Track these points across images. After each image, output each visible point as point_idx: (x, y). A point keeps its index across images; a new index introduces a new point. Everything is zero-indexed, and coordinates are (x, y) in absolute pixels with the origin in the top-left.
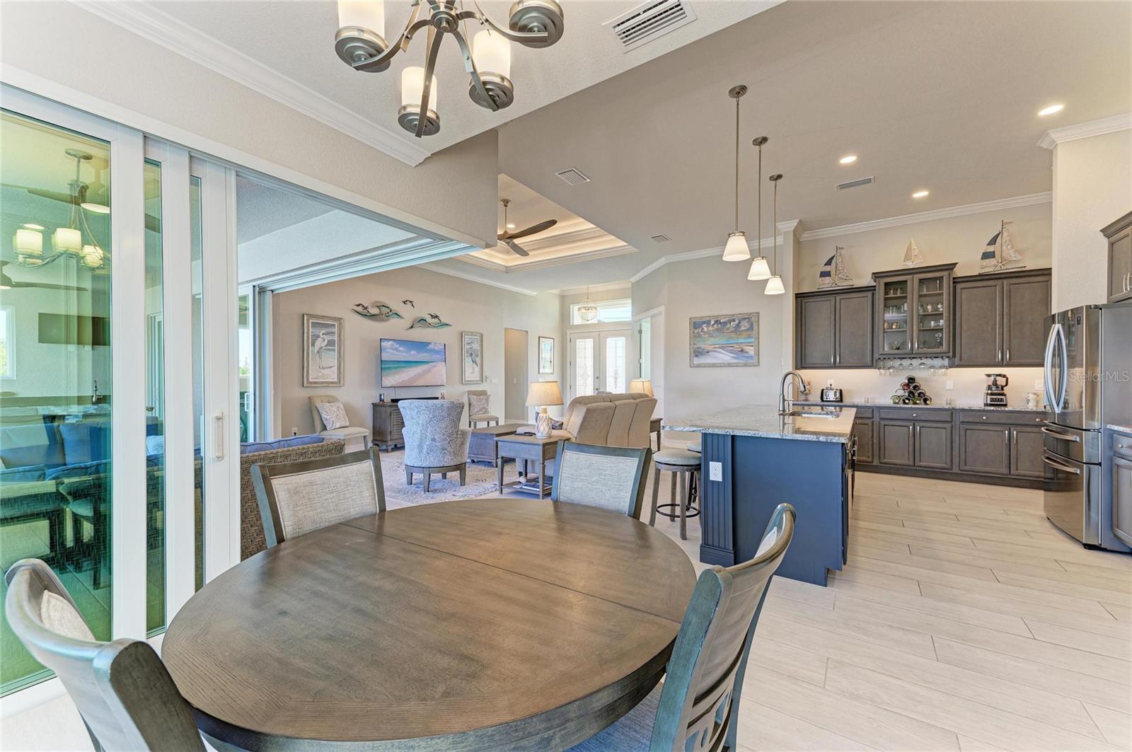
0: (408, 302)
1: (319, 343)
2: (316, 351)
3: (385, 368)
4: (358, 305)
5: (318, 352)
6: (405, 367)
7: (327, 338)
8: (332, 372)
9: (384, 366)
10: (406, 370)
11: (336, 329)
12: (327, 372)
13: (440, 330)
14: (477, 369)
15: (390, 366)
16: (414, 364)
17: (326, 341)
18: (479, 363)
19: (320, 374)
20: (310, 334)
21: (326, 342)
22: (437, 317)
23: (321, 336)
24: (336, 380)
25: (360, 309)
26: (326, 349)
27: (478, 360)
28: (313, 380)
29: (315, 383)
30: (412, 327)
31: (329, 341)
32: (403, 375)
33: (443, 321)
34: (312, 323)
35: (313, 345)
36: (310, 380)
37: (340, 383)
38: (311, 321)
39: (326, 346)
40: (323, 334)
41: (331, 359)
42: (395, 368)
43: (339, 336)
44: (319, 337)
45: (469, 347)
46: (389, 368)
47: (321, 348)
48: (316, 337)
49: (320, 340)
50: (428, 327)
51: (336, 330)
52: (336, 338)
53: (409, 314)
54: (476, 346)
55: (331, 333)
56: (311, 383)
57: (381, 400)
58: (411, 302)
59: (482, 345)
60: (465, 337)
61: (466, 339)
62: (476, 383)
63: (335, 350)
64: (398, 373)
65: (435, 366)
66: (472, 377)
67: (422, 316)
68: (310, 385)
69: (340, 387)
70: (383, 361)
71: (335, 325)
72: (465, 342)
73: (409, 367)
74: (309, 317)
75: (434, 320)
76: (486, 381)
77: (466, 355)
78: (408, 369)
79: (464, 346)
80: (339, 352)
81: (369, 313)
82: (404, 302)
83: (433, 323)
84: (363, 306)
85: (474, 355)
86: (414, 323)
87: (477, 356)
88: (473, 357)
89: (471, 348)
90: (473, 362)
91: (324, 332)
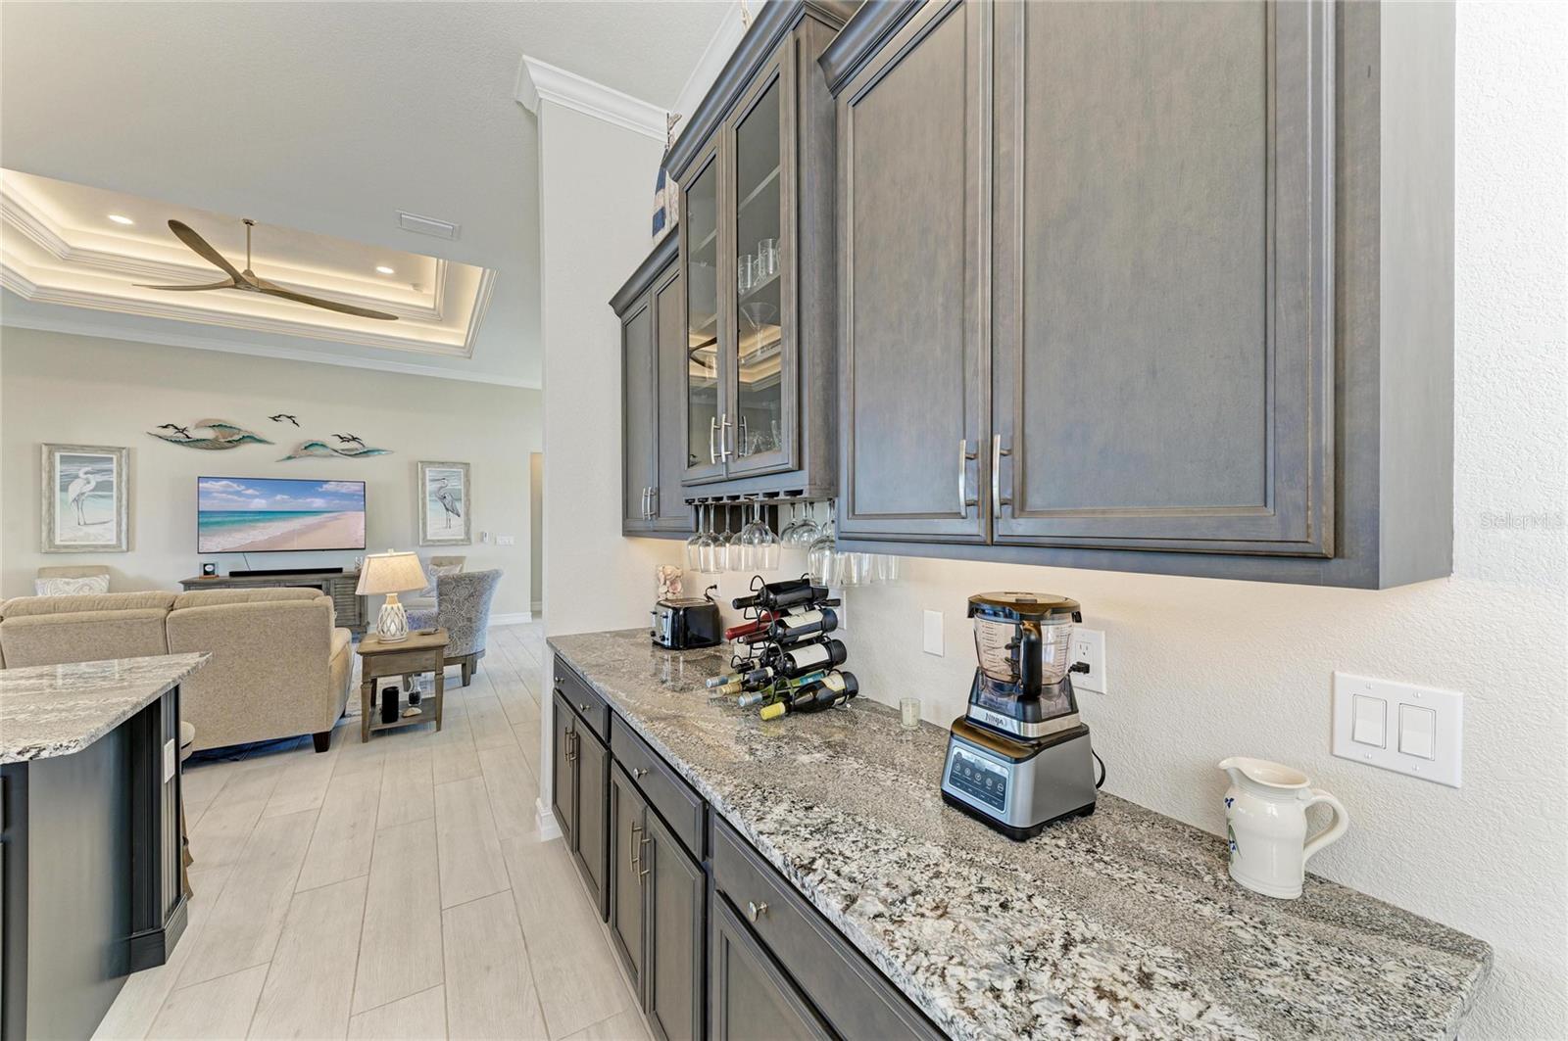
0: (281, 418)
1: (75, 488)
2: (71, 500)
3: (206, 523)
4: (166, 427)
5: (76, 501)
6: (258, 520)
7: (94, 480)
8: (105, 529)
9: (206, 520)
10: (261, 524)
12: (92, 530)
13: (359, 460)
14: (458, 522)
16: (279, 516)
18: (462, 512)
19: (81, 534)
20: (58, 474)
21: (93, 484)
22: (354, 439)
23: (81, 475)
24: (114, 542)
25: (170, 432)
26: (89, 496)
27: (460, 507)
28: (62, 543)
29: (66, 547)
30: (289, 458)
31: (97, 483)
32: (255, 532)
33: (369, 444)
34: (61, 457)
35: (64, 488)
36: (58, 543)
37: (121, 547)
38: (58, 455)
39: (91, 491)
40: (86, 473)
41: (105, 510)
42: (233, 522)
43: (120, 475)
44: (77, 477)
45: (437, 485)
46: (218, 523)
47: (83, 494)
48: (70, 478)
49: (79, 483)
50: (332, 456)
51: (114, 466)
52: (114, 478)
53: (285, 437)
54: (456, 484)
55: (105, 471)
56: (58, 547)
57: (206, 573)
58: (290, 417)
59: (468, 482)
60: (427, 470)
61: (429, 473)
62: (454, 543)
63: (112, 496)
64: (240, 531)
65: (336, 518)
66: (446, 535)
67: (316, 438)
68: (56, 550)
69: (123, 552)
70: (203, 512)
71: (112, 458)
72: (427, 478)
73: (270, 520)
74: (53, 447)
75: (346, 445)
76: (482, 540)
77: (428, 498)
78: (268, 524)
79: (424, 484)
80: (119, 500)
81: (188, 437)
82: (274, 419)
83: (343, 450)
84: (176, 428)
85: (449, 498)
86: (296, 451)
87: (457, 500)
88: (446, 502)
89: (442, 487)
90: (447, 510)
91: (87, 469)
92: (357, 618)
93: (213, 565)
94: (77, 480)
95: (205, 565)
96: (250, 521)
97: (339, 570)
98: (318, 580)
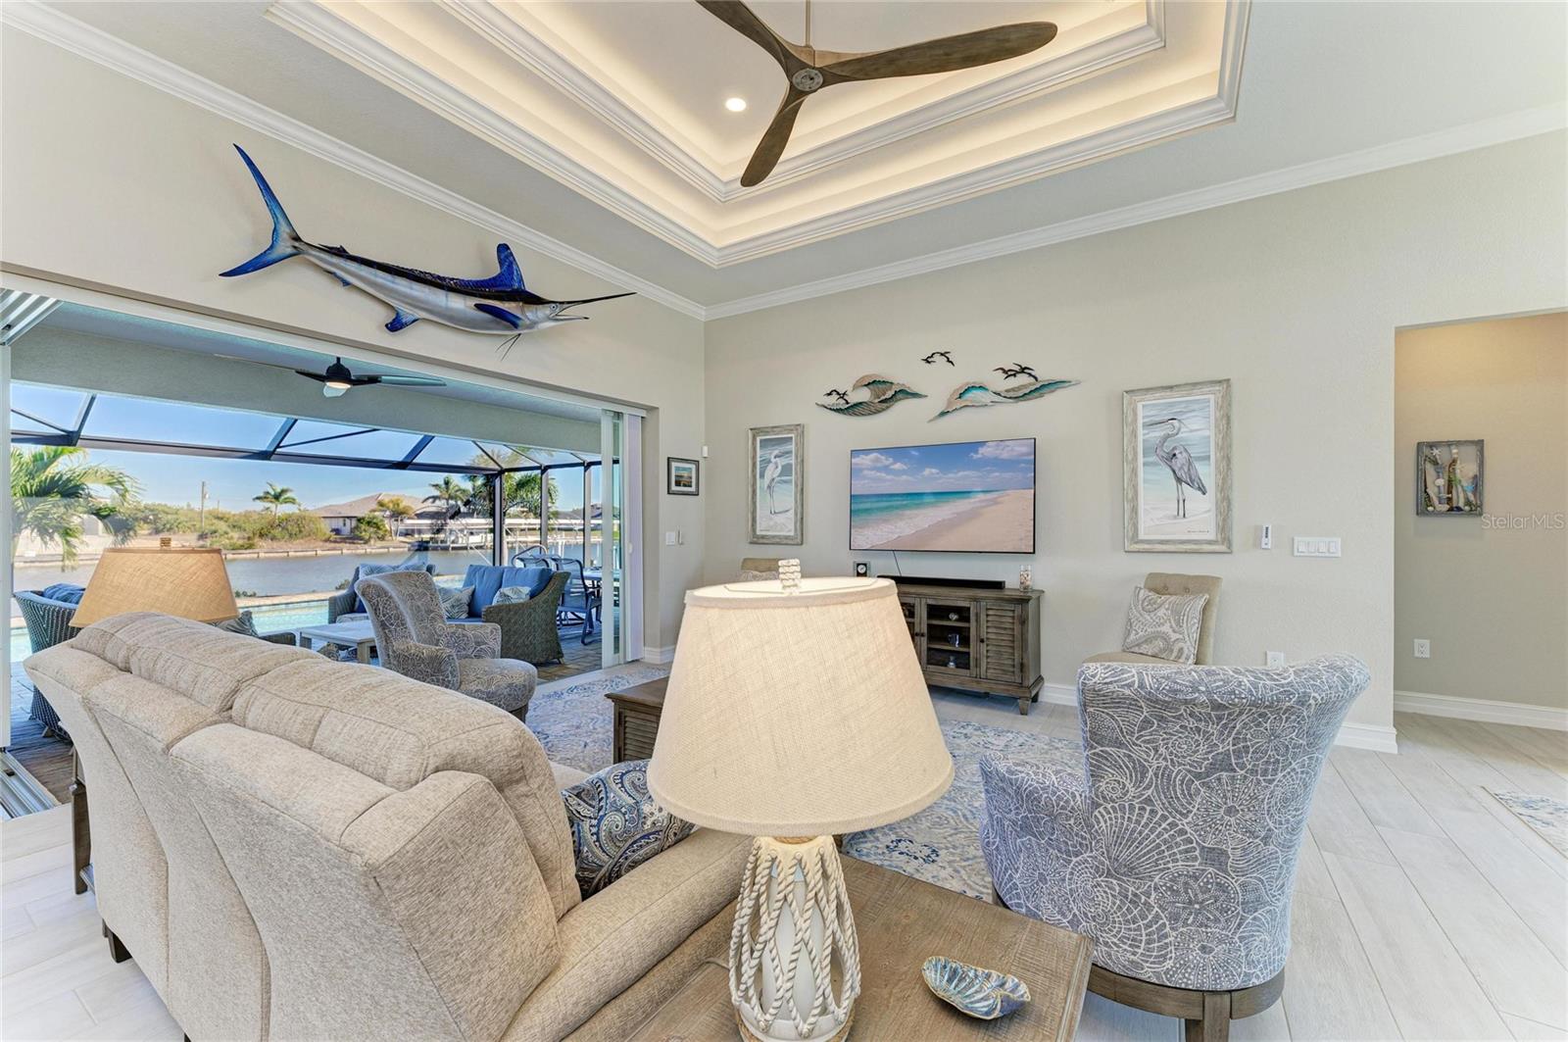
0: (937, 357)
1: (772, 472)
2: (766, 486)
3: (859, 510)
4: (831, 394)
5: (769, 487)
6: (905, 507)
7: (781, 462)
8: (787, 518)
10: (908, 512)
11: (793, 446)
12: (779, 519)
13: (1031, 403)
14: (1202, 508)
15: (868, 506)
17: (780, 468)
19: (771, 524)
20: (758, 459)
22: (1023, 370)
23: (773, 460)
24: (793, 532)
26: (777, 482)
27: (1206, 473)
28: (764, 533)
29: (763, 537)
30: (943, 414)
31: (783, 467)
32: (901, 524)
33: (1044, 374)
34: (761, 441)
35: (762, 476)
36: (758, 533)
38: (758, 439)
39: (778, 476)
40: (775, 457)
43: (796, 456)
44: (770, 462)
45: (1157, 433)
46: (867, 510)
47: (773, 480)
48: (766, 462)
49: (771, 466)
53: (938, 383)
54: (1199, 427)
55: (787, 453)
56: (758, 537)
57: (859, 575)
58: (944, 355)
59: (1226, 419)
60: (1140, 405)
61: (1144, 409)
62: (1192, 549)
63: (791, 481)
64: (886, 521)
65: (995, 502)
66: (1179, 531)
67: (972, 379)
68: (757, 540)
69: (797, 545)
70: (854, 496)
71: (791, 438)
72: (1140, 421)
73: (918, 506)
74: (756, 431)
75: (1013, 382)
76: (1257, 544)
77: (1141, 459)
78: (915, 512)
79: (1134, 433)
80: (796, 486)
81: (847, 403)
82: (927, 361)
83: (1007, 391)
84: (838, 393)
85: (1181, 458)
86: (949, 403)
87: (1199, 459)
88: (1177, 463)
89: (1169, 436)
90: (1179, 480)
91: (776, 452)
92: (1017, 670)
93: (865, 565)
94: (771, 465)
95: (858, 565)
96: (897, 508)
97: (998, 585)
98: (965, 599)
